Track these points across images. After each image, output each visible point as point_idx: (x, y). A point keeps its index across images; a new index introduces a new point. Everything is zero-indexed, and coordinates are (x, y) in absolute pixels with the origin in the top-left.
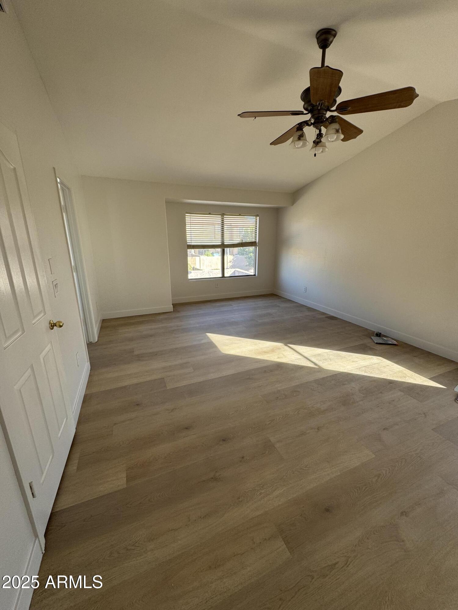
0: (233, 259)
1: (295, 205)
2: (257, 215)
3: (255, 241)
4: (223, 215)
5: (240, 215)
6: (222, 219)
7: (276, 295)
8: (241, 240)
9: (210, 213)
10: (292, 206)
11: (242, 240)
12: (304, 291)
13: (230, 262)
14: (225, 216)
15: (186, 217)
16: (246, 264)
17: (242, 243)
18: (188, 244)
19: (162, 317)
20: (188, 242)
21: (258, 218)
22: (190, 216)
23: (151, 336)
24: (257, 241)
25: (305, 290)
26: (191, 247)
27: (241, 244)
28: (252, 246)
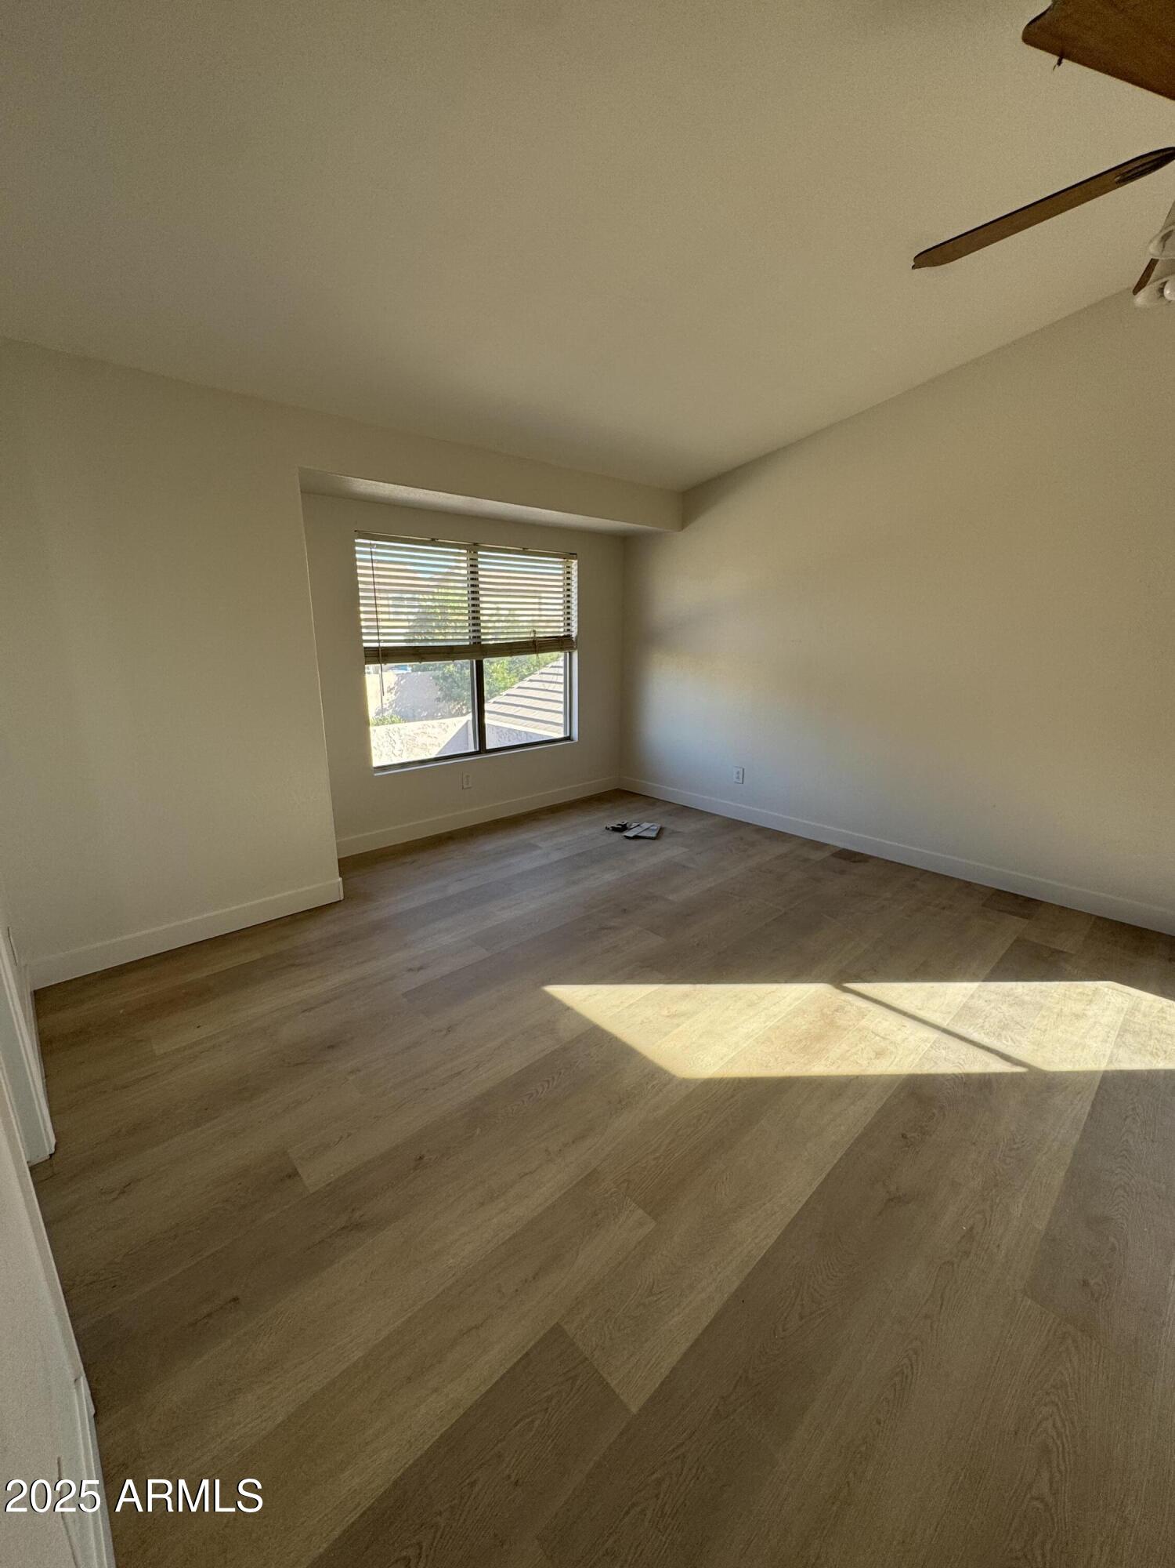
0: (397, 683)
1: (687, 529)
2: (573, 555)
3: (566, 634)
4: (474, 547)
5: (524, 552)
6: (472, 562)
7: (632, 793)
8: (530, 633)
9: (433, 539)
10: (679, 531)
11: (534, 632)
12: (735, 780)
13: (390, 690)
14: (479, 553)
15: (357, 548)
16: (434, 697)
17: (534, 641)
18: (365, 645)
19: (314, 933)
20: (364, 638)
21: (575, 562)
22: (371, 545)
23: (331, 1045)
24: (574, 635)
25: (741, 776)
26: (378, 656)
27: (531, 645)
28: (561, 649)
